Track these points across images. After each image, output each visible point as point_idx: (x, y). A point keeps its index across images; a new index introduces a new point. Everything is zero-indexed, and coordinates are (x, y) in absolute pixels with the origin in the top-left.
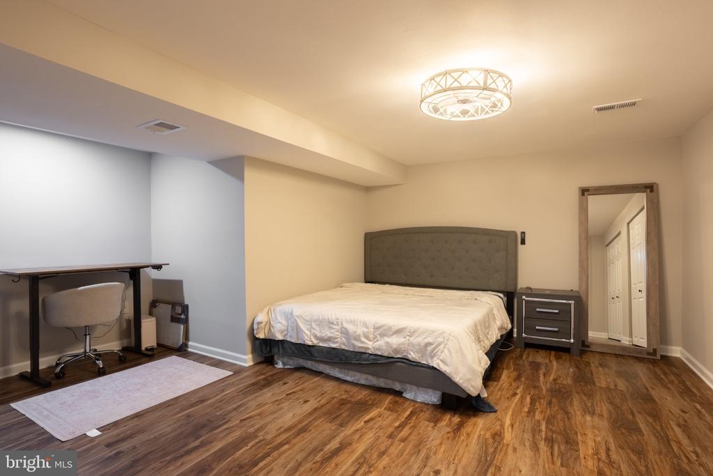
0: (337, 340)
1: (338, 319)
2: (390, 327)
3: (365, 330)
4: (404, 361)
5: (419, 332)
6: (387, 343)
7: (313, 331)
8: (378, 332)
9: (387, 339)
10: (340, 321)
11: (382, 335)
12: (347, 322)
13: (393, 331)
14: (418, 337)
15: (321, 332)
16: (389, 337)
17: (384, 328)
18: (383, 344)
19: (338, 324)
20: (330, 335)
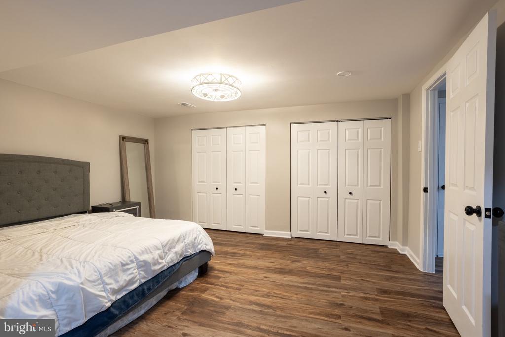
0: (136, 279)
1: (130, 257)
2: (173, 240)
3: (159, 252)
4: (186, 259)
5: (188, 234)
6: (176, 253)
7: (108, 287)
8: (167, 249)
9: (174, 250)
10: (133, 258)
11: (169, 249)
12: (140, 254)
13: (176, 241)
14: (189, 237)
15: (117, 282)
16: (174, 247)
17: (169, 243)
18: (173, 255)
19: (132, 262)
20: (128, 278)
